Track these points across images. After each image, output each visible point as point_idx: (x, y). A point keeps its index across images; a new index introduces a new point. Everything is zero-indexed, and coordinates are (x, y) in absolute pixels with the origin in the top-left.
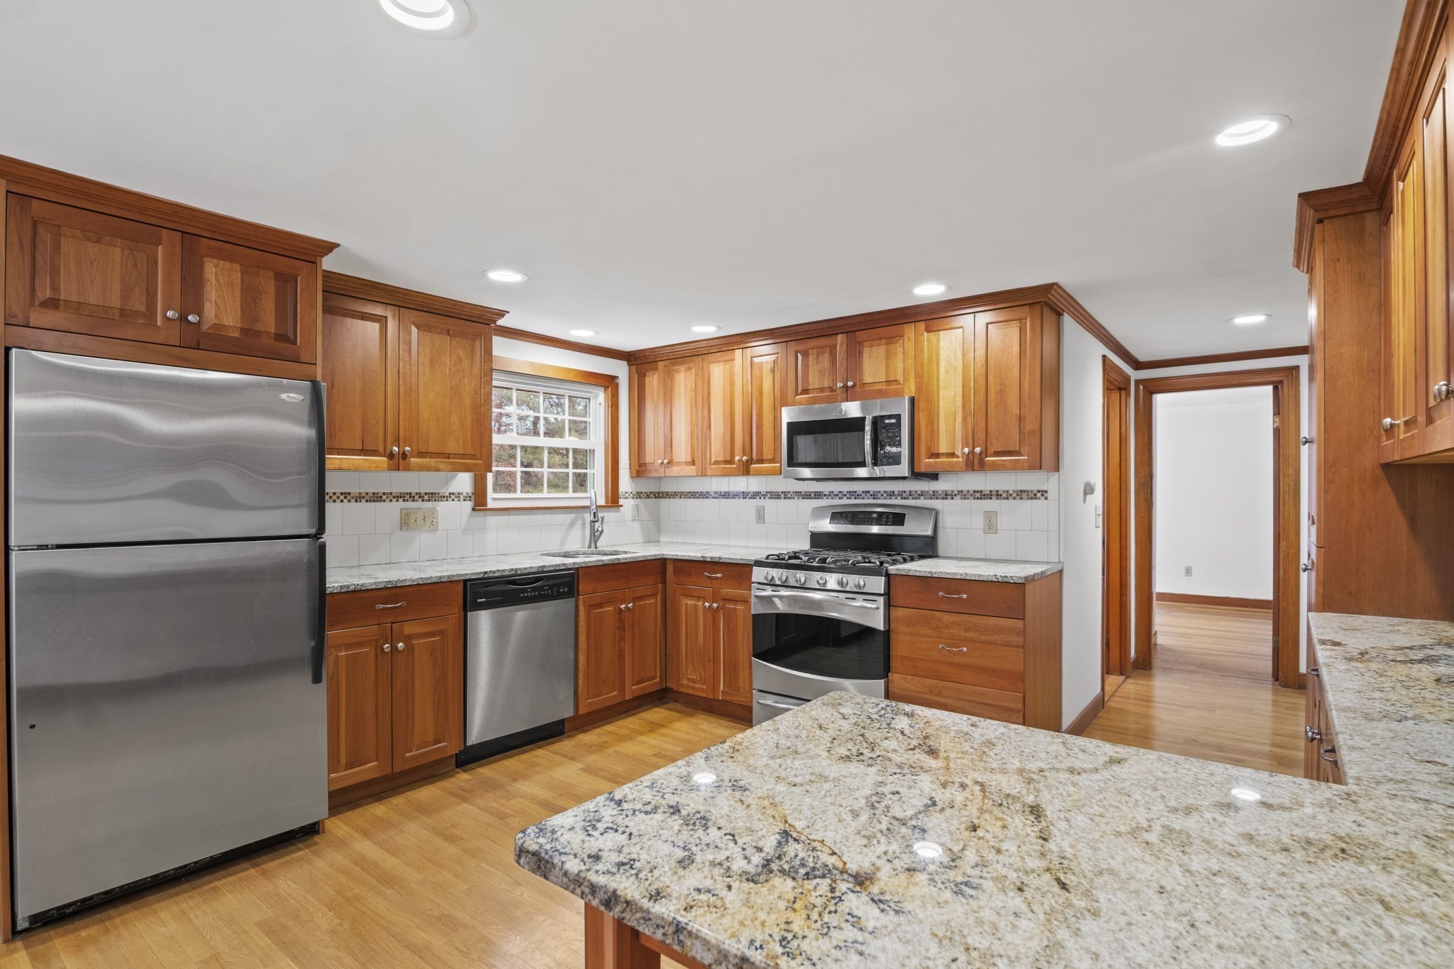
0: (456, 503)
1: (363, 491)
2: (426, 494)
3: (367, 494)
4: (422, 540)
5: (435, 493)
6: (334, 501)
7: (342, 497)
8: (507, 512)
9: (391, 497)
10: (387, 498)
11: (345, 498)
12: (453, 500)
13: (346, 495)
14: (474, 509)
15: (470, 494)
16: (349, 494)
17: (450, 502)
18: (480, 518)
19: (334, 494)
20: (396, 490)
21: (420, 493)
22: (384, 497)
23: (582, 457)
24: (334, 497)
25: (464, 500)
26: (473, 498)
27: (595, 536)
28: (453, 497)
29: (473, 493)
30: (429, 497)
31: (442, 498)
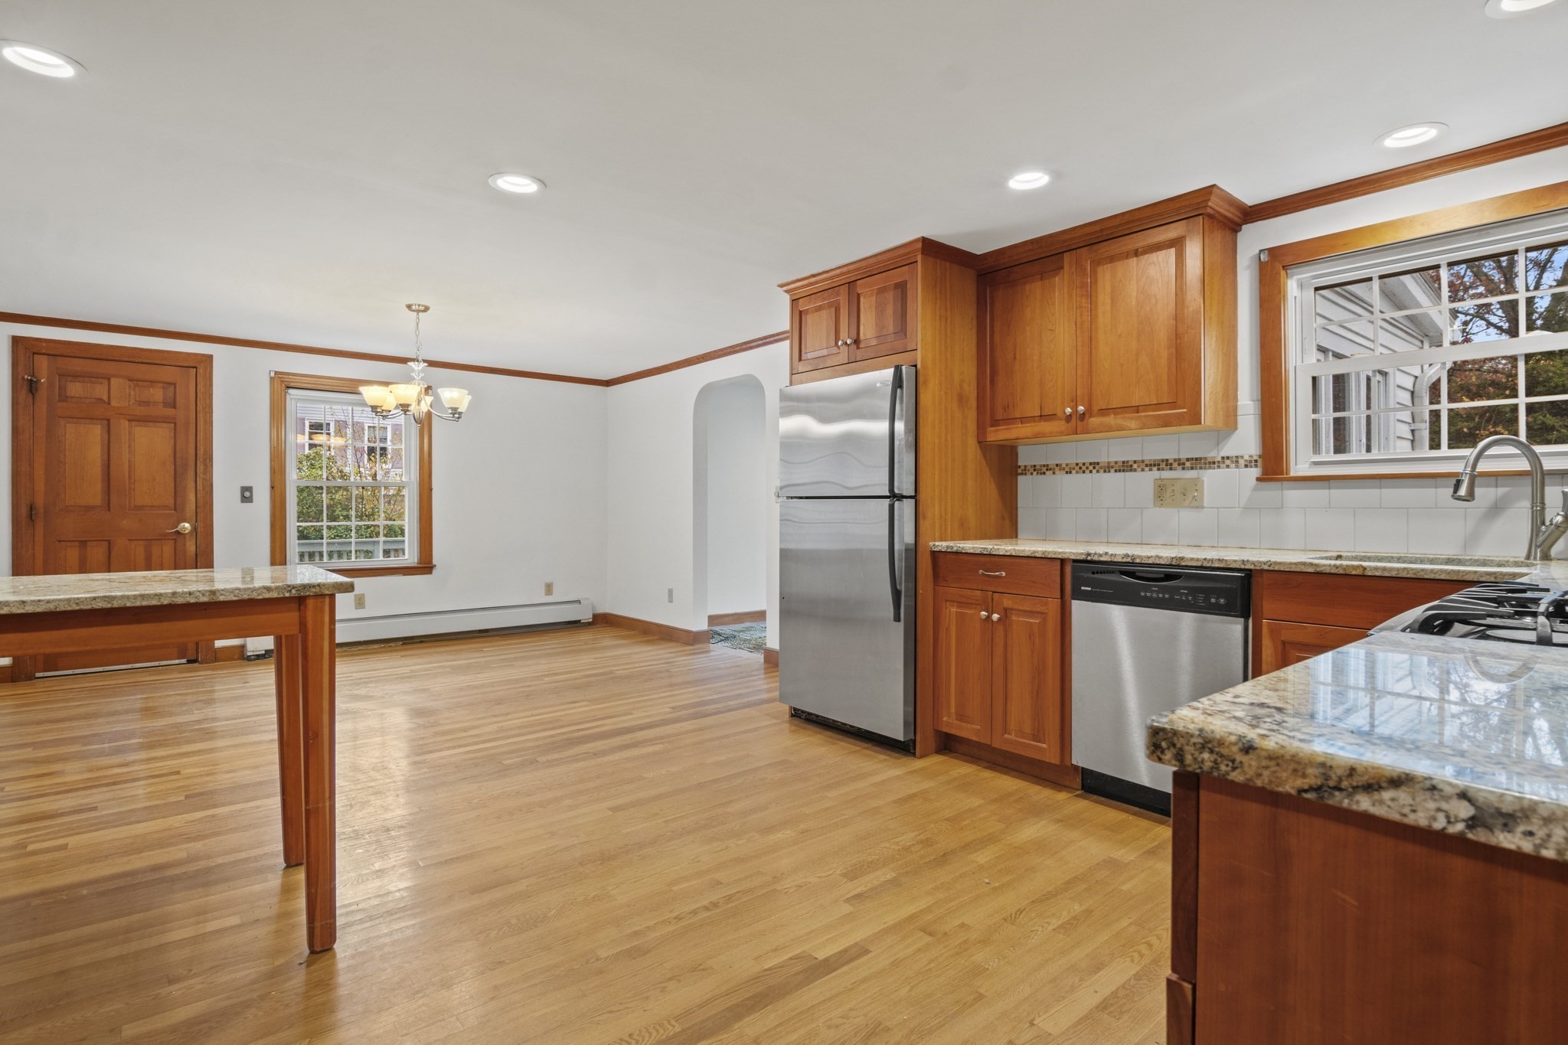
0: (1233, 470)
1: (1112, 459)
2: (1188, 460)
3: (1116, 463)
4: (1183, 518)
5: (1201, 459)
6: (1084, 472)
7: (1091, 468)
8: (1325, 484)
9: (1143, 465)
10: (1139, 467)
11: (1094, 468)
12: (1228, 466)
13: (1095, 464)
14: (1258, 479)
15: (1255, 458)
16: (1098, 463)
17: (1223, 471)
18: (1272, 492)
19: (1084, 464)
20: (1149, 457)
21: (1179, 460)
22: (1135, 466)
24: (1084, 468)
25: (1246, 466)
26: (1260, 461)
28: (1228, 462)
29: (1260, 456)
30: (1192, 464)
31: (1211, 464)
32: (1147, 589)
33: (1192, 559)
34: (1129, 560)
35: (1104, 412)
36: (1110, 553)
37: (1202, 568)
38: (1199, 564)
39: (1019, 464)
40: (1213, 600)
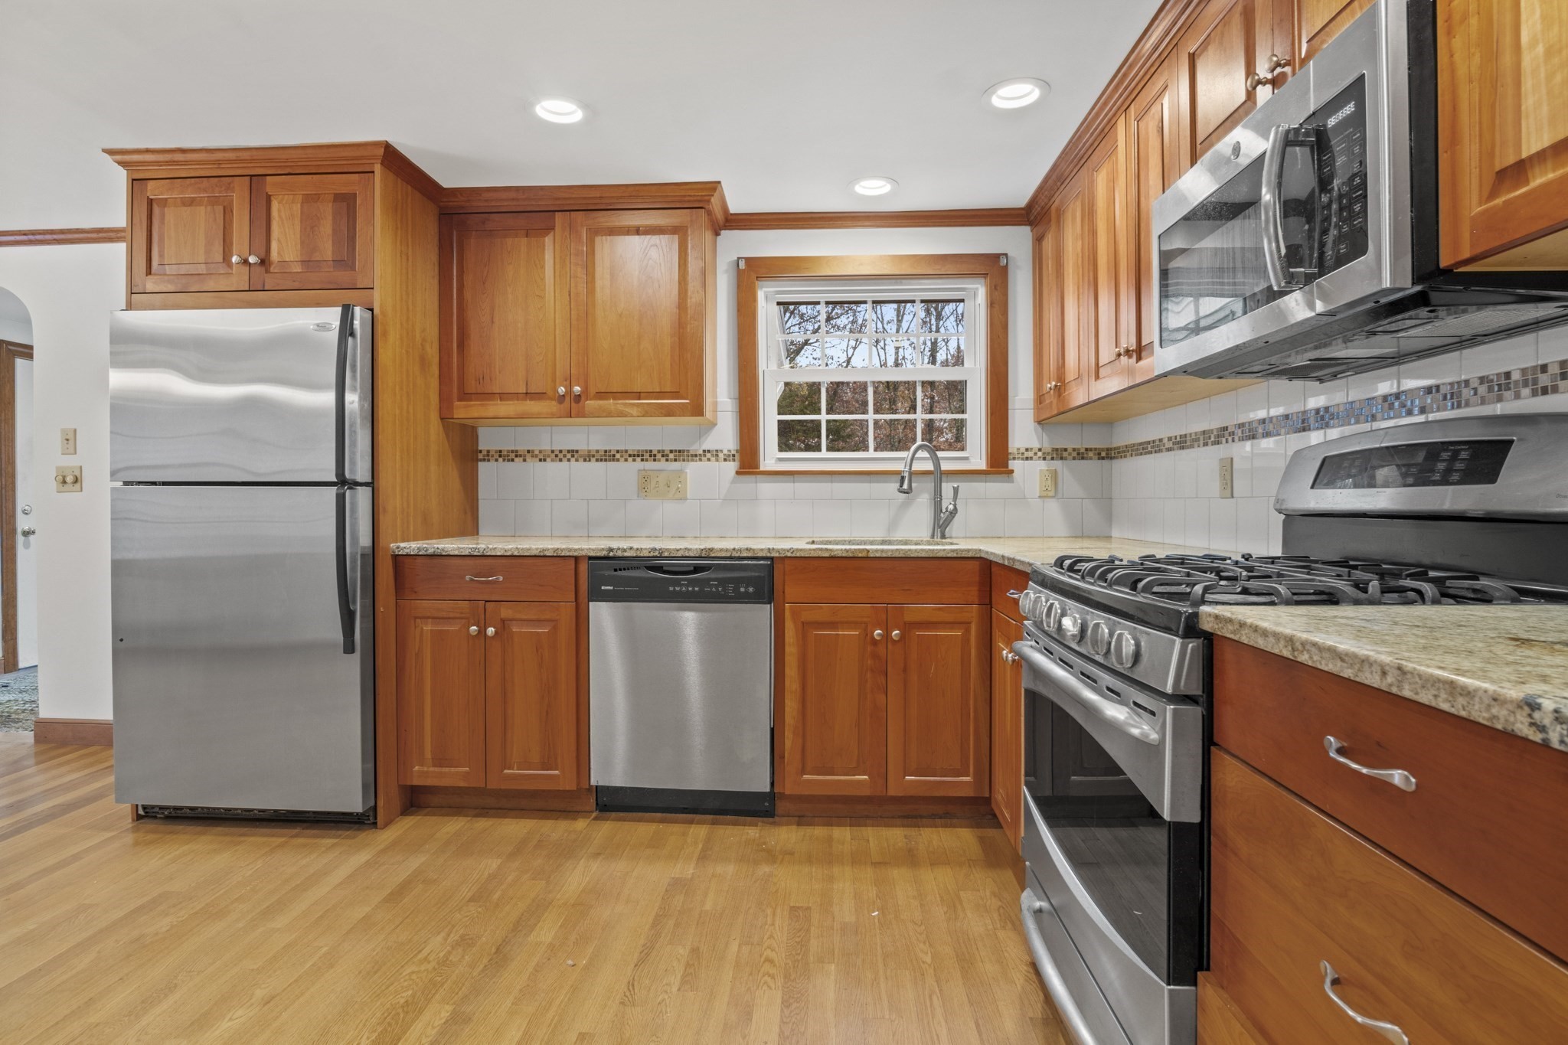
0: (713, 464)
1: (593, 447)
2: (671, 451)
3: (597, 451)
4: (666, 510)
5: (684, 451)
6: (561, 460)
7: (569, 456)
8: (791, 478)
9: (626, 455)
10: (622, 456)
11: (573, 456)
12: (709, 460)
13: (573, 452)
14: (738, 473)
15: (733, 452)
16: (577, 451)
17: (704, 464)
18: (748, 484)
19: (561, 451)
20: (633, 447)
21: (663, 451)
22: (618, 456)
24: (561, 456)
25: (725, 460)
26: (737, 457)
28: (709, 455)
29: (737, 451)
30: (675, 456)
31: (694, 456)
32: (677, 583)
33: (721, 550)
34: (657, 554)
35: (601, 395)
36: (635, 547)
37: (731, 558)
38: (728, 555)
39: (480, 448)
40: (742, 590)
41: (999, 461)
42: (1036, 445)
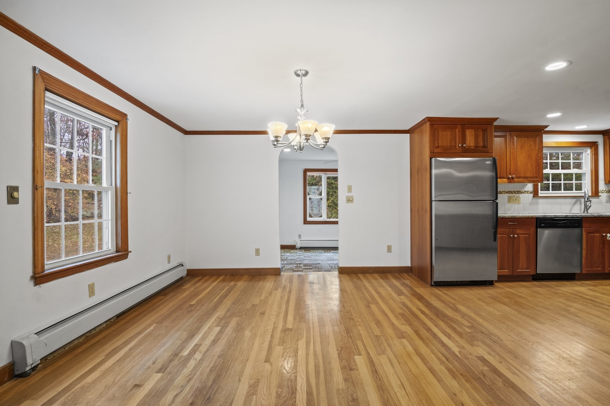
0: (527, 194)
2: (516, 191)
4: (516, 206)
5: (519, 191)
8: (546, 198)
9: (505, 192)
12: (526, 193)
14: (533, 197)
15: (532, 191)
17: (525, 194)
18: (536, 200)
20: (506, 190)
21: (514, 191)
22: (503, 192)
23: (579, 177)
25: (530, 193)
26: (533, 193)
27: (587, 208)
28: (526, 192)
29: (533, 191)
31: (522, 193)
34: (555, 217)
40: (575, 225)
41: (596, 193)
42: (604, 189)
